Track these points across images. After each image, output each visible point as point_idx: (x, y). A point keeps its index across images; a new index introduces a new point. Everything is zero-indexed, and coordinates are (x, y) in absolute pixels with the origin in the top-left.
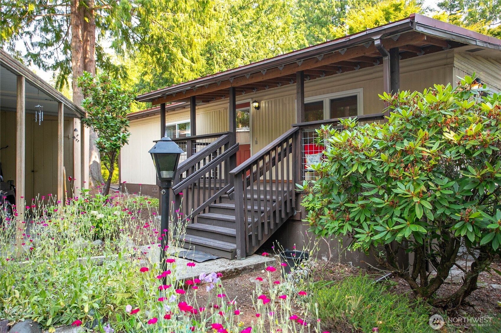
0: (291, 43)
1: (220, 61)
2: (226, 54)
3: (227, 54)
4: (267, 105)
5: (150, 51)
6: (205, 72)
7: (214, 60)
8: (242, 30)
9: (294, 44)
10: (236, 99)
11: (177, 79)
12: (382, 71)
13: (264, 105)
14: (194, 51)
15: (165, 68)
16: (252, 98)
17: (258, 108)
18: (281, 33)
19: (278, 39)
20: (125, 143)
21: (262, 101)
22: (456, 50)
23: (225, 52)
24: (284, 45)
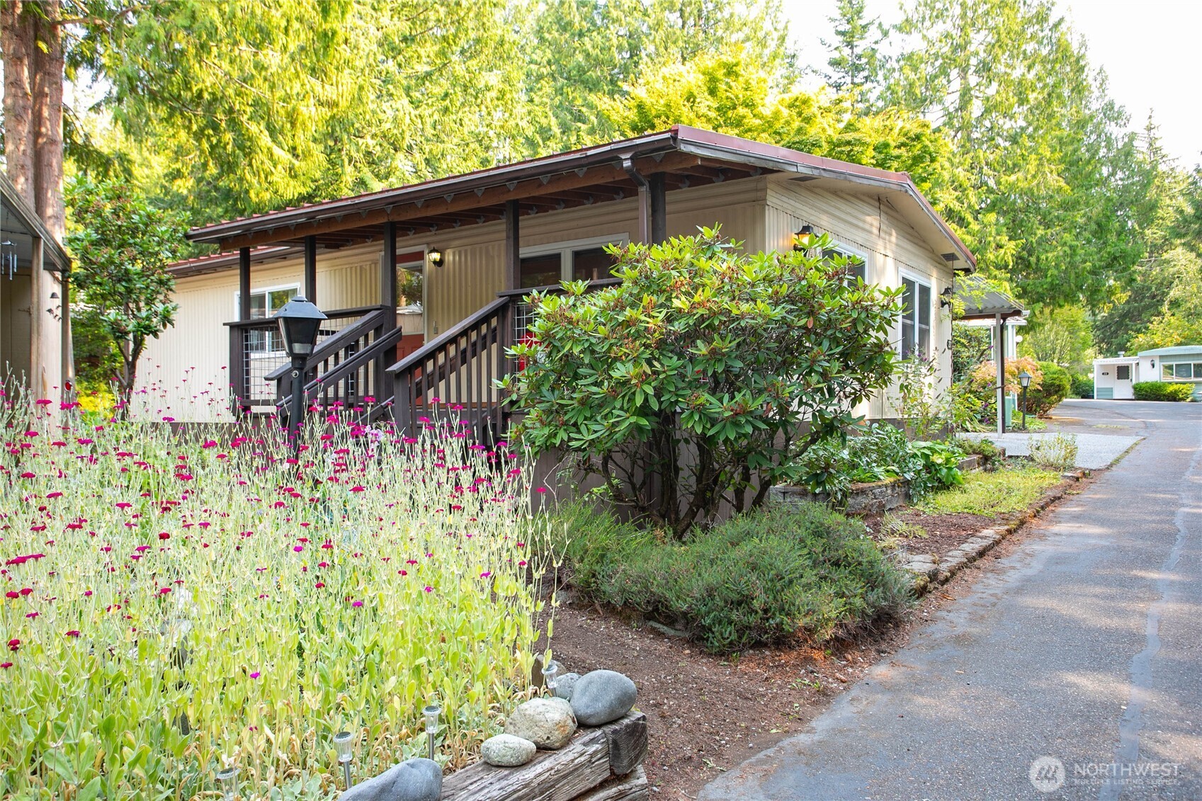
0: (517, 125)
1: (358, 156)
2: (371, 143)
3: (374, 142)
4: (457, 258)
5: (195, 127)
6: (323, 179)
7: (344, 153)
8: (408, 90)
9: (525, 126)
10: (398, 245)
11: (259, 194)
12: (637, 209)
13: (451, 258)
14: (299, 133)
15: (228, 166)
16: (428, 244)
17: (439, 263)
18: (496, 102)
19: (489, 114)
20: (168, 325)
21: (448, 251)
22: (770, 177)
23: (368, 137)
24: (502, 127)
